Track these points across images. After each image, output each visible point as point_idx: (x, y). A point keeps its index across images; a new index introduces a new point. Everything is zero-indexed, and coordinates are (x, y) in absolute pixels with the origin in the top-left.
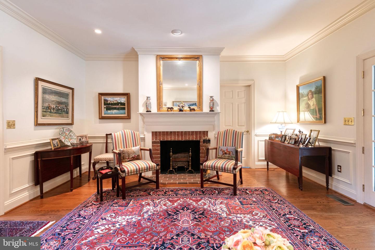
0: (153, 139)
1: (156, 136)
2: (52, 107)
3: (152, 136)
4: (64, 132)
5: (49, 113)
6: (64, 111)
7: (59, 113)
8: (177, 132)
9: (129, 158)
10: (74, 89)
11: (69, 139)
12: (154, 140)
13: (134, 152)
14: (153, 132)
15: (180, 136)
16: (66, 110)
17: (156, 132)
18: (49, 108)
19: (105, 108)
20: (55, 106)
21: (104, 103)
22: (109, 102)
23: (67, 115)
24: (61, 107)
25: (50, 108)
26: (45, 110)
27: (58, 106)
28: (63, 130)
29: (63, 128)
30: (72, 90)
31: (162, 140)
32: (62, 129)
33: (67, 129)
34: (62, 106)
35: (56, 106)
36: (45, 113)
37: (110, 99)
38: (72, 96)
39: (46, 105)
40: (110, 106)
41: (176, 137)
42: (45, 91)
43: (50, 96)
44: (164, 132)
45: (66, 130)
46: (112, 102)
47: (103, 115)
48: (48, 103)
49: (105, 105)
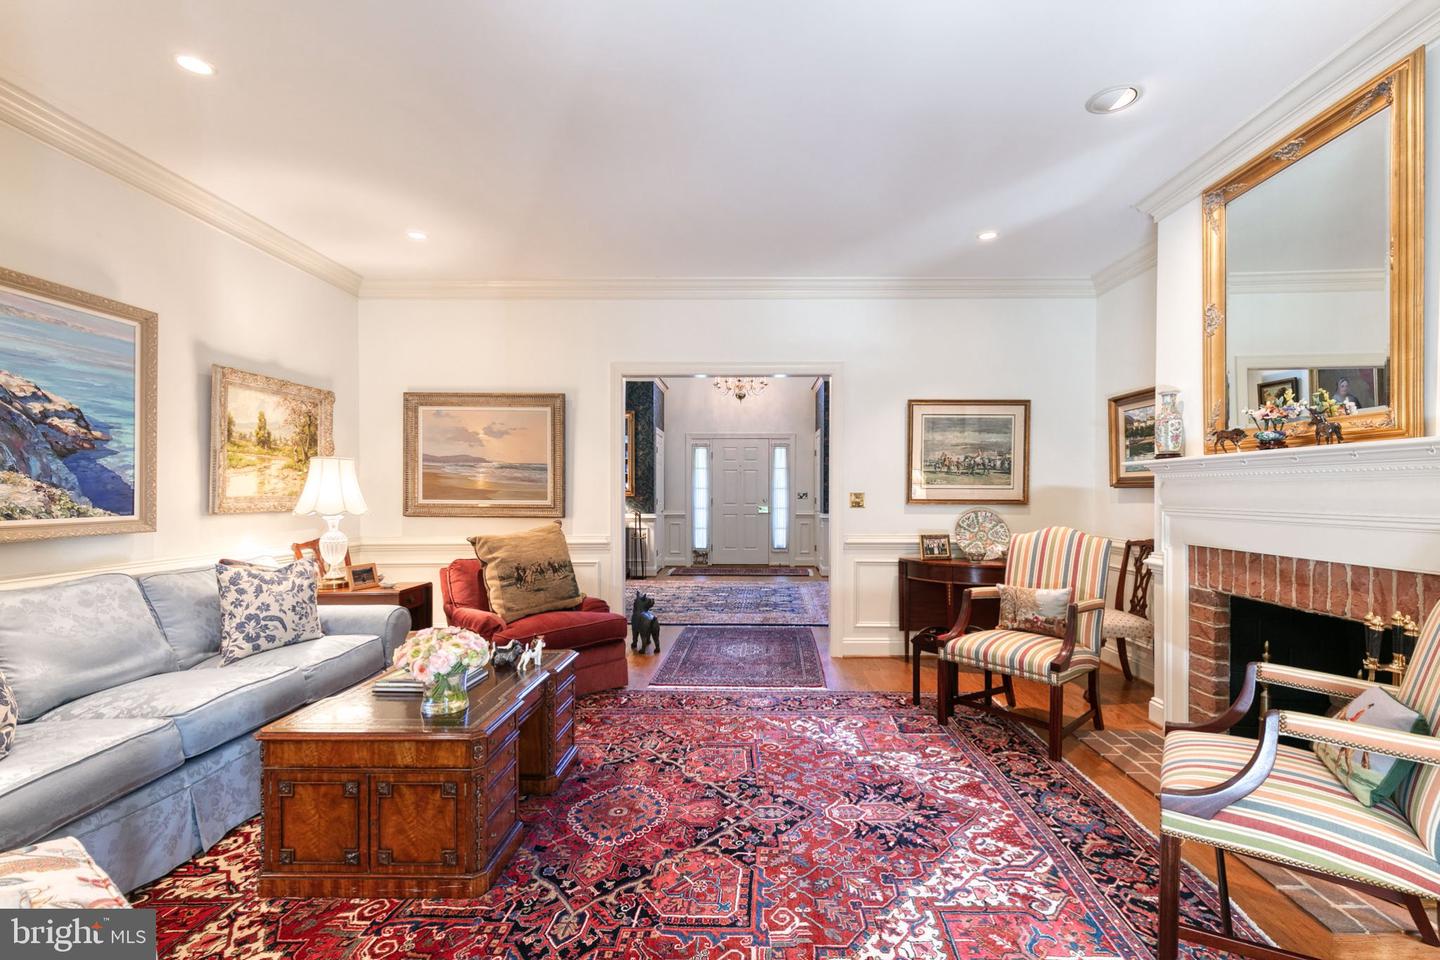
0: (1192, 581)
1: (1202, 569)
2: (955, 459)
3: (1190, 566)
4: (978, 522)
5: (944, 475)
6: (994, 468)
7: (978, 474)
8: (1282, 558)
9: (1014, 620)
10: (1029, 401)
11: (989, 541)
12: (1197, 583)
13: (1035, 606)
14: (1193, 547)
15: (1294, 586)
16: (1002, 464)
17: (1202, 549)
18: (944, 462)
19: (1127, 447)
20: (962, 458)
21: (1126, 430)
22: (1136, 424)
23: (1007, 476)
24: (982, 459)
25: (947, 463)
26: (932, 469)
27: (971, 455)
28: (977, 517)
29: (976, 513)
30: (1023, 407)
31: (1220, 589)
32: (973, 515)
33: (989, 514)
34: (985, 455)
35: (966, 458)
36: (932, 476)
37: (1137, 412)
38: (1023, 424)
39: (937, 456)
40: (1139, 438)
41: (1275, 586)
42: (933, 425)
43: (947, 433)
44: (1231, 551)
45: (986, 517)
46: (1143, 425)
47: (1123, 474)
48: (941, 453)
49: (1127, 437)
